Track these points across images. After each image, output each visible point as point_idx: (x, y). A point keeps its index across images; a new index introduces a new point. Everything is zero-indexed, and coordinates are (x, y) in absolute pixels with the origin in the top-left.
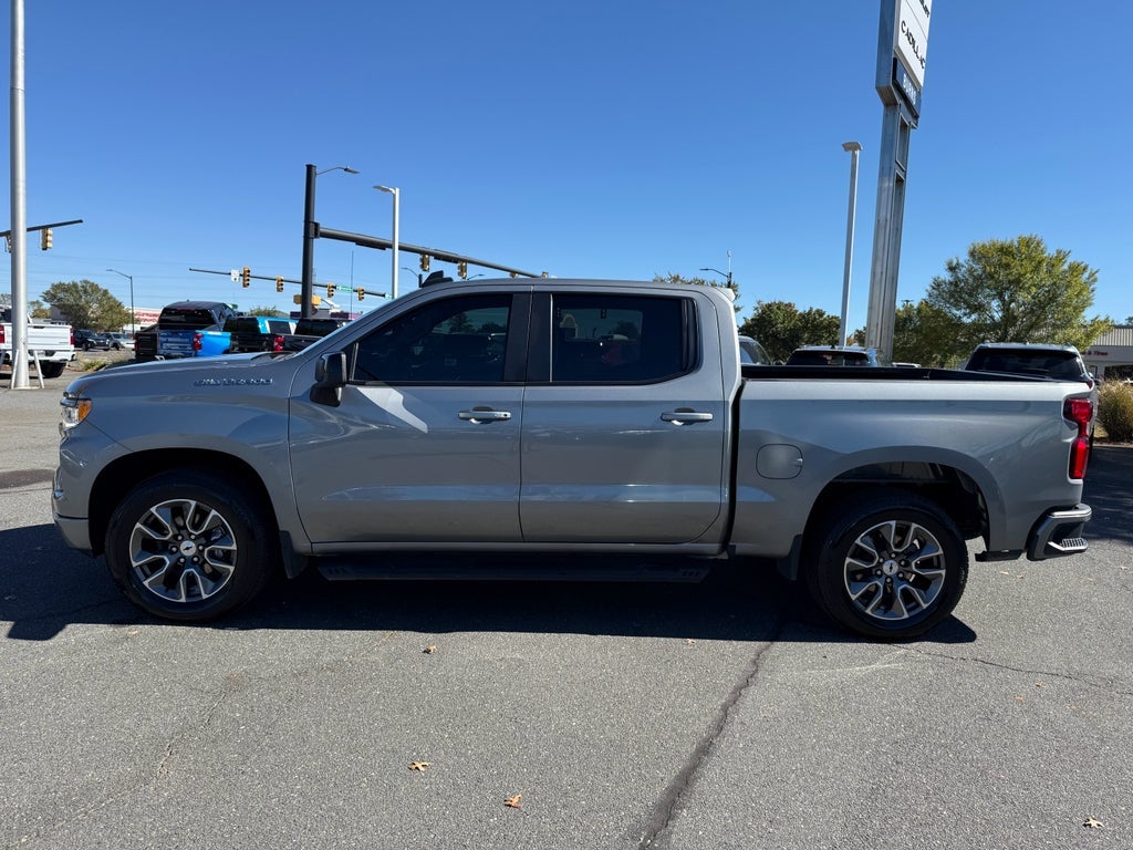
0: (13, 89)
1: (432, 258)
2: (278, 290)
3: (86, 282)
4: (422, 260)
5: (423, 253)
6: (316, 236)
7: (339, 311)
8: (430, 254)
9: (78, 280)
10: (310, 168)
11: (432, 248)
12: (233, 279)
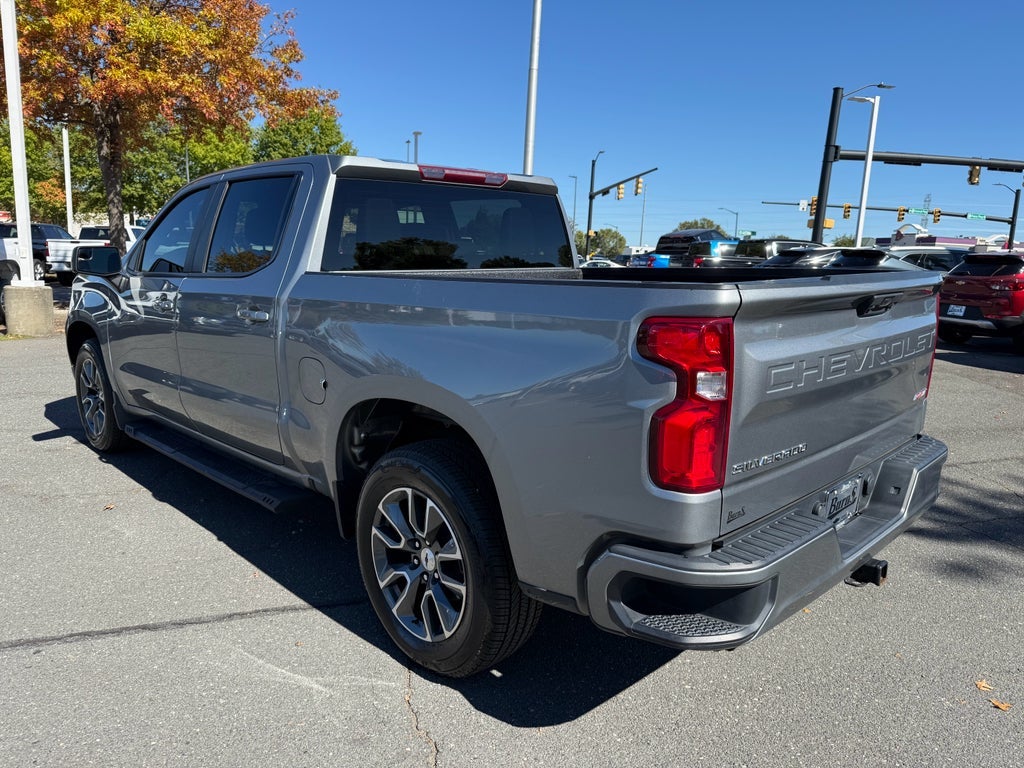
0: (530, 70)
1: (984, 169)
2: (845, 217)
3: (704, 220)
4: (971, 173)
5: (972, 164)
6: (835, 159)
7: (927, 235)
8: (981, 165)
9: (698, 219)
10: (836, 90)
11: (985, 158)
12: (801, 209)
